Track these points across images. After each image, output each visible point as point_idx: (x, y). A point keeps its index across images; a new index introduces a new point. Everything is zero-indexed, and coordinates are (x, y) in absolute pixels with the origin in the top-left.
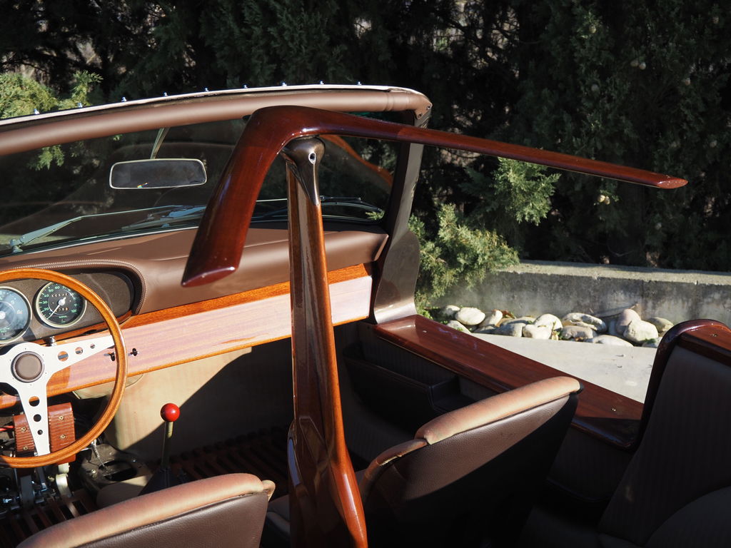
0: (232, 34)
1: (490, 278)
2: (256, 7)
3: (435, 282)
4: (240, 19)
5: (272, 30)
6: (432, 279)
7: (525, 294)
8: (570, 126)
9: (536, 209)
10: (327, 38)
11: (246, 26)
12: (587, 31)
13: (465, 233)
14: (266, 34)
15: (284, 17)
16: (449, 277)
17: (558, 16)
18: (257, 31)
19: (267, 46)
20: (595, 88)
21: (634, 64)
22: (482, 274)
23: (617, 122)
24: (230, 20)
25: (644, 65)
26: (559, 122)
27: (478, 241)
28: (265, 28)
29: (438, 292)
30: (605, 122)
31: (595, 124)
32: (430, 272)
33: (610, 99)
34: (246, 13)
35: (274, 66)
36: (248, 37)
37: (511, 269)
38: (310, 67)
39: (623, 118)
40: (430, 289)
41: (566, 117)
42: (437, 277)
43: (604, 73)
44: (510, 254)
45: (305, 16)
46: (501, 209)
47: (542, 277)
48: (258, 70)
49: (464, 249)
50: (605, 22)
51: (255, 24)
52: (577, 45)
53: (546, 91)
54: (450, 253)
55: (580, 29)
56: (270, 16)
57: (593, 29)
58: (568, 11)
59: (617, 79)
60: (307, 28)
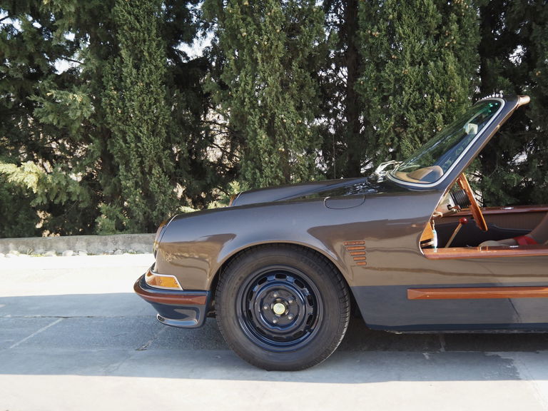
0: (122, 147)
2: (132, 135)
4: (125, 141)
5: (139, 144)
8: (258, 174)
10: (162, 147)
11: (128, 143)
12: (261, 138)
14: (137, 146)
15: (144, 139)
17: (251, 133)
18: (133, 145)
19: (137, 151)
20: (266, 159)
21: (280, 149)
23: (276, 171)
24: (121, 142)
25: (283, 150)
26: (255, 173)
28: (136, 144)
30: (272, 172)
31: (267, 171)
33: (272, 163)
34: (128, 138)
35: (140, 159)
36: (129, 148)
38: (155, 159)
39: (278, 170)
41: (257, 171)
43: (270, 153)
45: (153, 139)
48: (133, 161)
50: (268, 135)
51: (132, 142)
52: (258, 143)
53: (249, 162)
55: (259, 137)
56: (138, 139)
57: (264, 137)
58: (255, 131)
59: (274, 155)
60: (154, 143)
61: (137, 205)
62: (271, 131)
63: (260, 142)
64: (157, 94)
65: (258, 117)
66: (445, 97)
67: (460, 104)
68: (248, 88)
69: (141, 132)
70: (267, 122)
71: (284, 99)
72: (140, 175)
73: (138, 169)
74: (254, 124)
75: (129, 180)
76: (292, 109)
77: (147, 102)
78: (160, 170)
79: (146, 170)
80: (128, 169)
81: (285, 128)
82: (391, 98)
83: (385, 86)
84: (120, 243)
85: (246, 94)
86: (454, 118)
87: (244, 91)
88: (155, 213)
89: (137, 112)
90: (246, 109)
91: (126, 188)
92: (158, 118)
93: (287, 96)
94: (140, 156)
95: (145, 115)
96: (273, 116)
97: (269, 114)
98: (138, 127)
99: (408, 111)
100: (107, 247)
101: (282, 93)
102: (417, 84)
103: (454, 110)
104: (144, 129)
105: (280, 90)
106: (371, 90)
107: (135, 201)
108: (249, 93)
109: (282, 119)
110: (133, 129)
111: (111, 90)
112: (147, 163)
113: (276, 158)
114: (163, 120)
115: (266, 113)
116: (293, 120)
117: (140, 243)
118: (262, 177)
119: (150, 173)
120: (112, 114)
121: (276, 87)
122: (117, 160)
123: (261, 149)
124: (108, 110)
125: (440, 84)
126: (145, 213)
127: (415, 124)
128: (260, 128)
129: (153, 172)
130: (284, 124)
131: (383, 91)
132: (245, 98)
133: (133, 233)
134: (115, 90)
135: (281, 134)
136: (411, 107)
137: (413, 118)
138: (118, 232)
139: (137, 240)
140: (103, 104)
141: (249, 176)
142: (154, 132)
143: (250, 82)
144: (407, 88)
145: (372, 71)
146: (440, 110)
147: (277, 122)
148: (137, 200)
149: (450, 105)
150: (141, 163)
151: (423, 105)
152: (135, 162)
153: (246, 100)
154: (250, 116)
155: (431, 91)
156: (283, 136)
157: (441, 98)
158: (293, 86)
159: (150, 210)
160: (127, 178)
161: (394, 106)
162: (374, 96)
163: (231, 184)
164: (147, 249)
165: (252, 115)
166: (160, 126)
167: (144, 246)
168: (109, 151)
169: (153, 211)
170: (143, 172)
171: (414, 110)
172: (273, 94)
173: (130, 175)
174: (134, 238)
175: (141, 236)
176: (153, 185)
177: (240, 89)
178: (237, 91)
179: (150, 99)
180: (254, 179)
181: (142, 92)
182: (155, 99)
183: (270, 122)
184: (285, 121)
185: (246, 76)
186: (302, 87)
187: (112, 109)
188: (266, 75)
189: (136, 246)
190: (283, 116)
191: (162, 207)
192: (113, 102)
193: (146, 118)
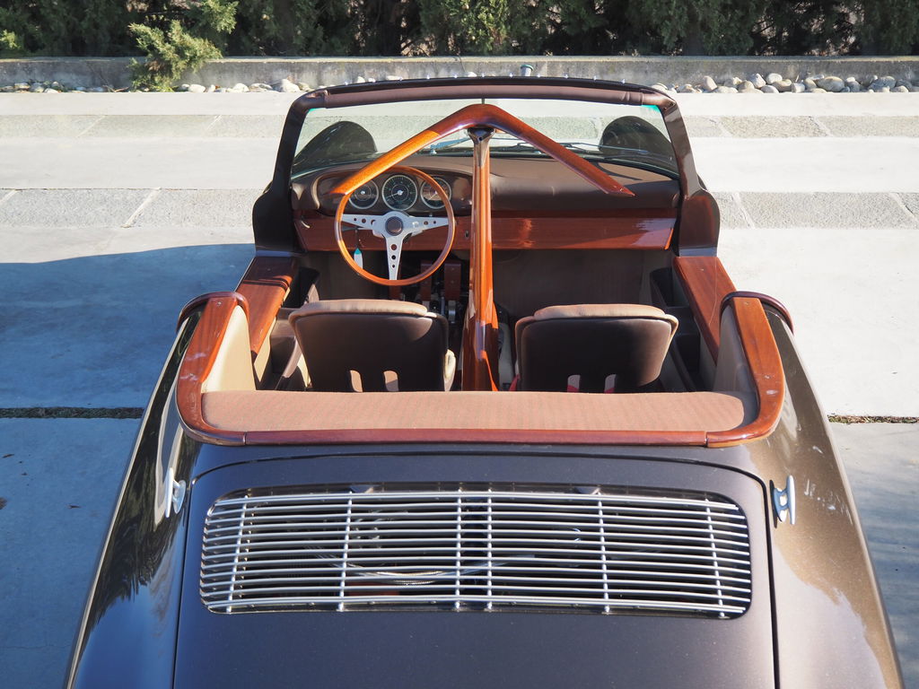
1: (206, 65)
3: (174, 69)
6: (171, 66)
7: (227, 75)
9: (227, 23)
13: (187, 37)
16: (181, 64)
22: (201, 63)
27: (198, 45)
29: (176, 76)
32: (169, 61)
37: (218, 61)
40: (171, 75)
42: (174, 65)
44: (216, 52)
46: (208, 24)
47: (236, 64)
49: (188, 48)
54: (180, 51)
61: (55, 12)
84: (36, 71)
88: (85, 24)
100: (17, 77)
107: (51, 4)
117: (68, 72)
126: (68, 23)
133: (52, 55)
138: (29, 52)
139: (62, 67)
159: (75, 19)
167: (74, 77)
169: (81, 20)
174: (58, 64)
175: (68, 61)
189: (65, 78)
191: (94, 16)
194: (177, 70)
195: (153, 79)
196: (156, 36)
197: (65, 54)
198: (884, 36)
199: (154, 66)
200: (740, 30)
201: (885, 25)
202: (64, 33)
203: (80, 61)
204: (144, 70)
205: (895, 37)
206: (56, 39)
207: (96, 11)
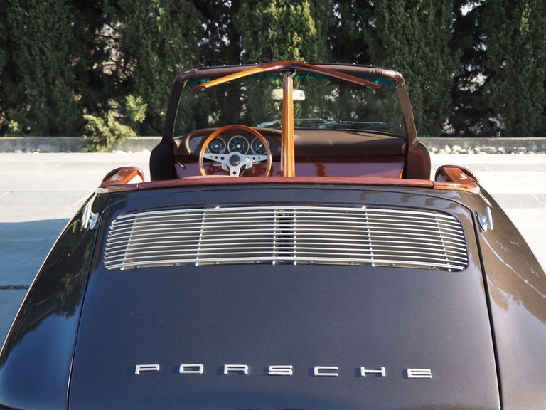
0: (27, 59)
1: (127, 140)
2: (37, 49)
3: (108, 142)
4: (31, 54)
5: (44, 57)
6: (106, 140)
7: (139, 146)
8: (150, 90)
9: (140, 116)
10: (65, 61)
11: (34, 56)
12: (153, 59)
13: (117, 124)
14: (42, 59)
15: (48, 53)
16: (113, 139)
17: (144, 55)
18: (38, 58)
19: (42, 64)
21: (169, 70)
22: (124, 139)
23: (165, 88)
24: (26, 54)
25: (172, 70)
26: (147, 89)
27: (123, 129)
28: (41, 57)
29: (109, 146)
30: (161, 88)
31: (158, 88)
32: (105, 137)
33: (162, 81)
34: (33, 51)
35: (45, 71)
36: (34, 60)
37: (134, 138)
38: (58, 71)
39: (167, 87)
40: (106, 145)
41: (149, 87)
42: (108, 139)
43: (160, 73)
44: (133, 133)
45: (56, 53)
46: (129, 117)
47: (144, 140)
48: (38, 72)
49: (117, 130)
50: (160, 57)
51: (37, 55)
52: (150, 63)
53: (142, 79)
54: (112, 131)
55: (151, 59)
56: (43, 53)
57: (155, 59)
58: (148, 53)
59: (164, 75)
60: (57, 57)
61: (42, 112)
62: (161, 53)
63: (152, 62)
64: (61, 14)
65: (150, 41)
66: (302, 35)
67: (313, 42)
68: (143, 15)
69: (45, 46)
70: (158, 46)
71: (173, 27)
72: (44, 84)
73: (43, 80)
74: (147, 47)
75: (34, 88)
76: (180, 36)
77: (51, 20)
78: (63, 81)
79: (50, 80)
80: (33, 79)
81: (173, 52)
82: (260, 33)
83: (255, 22)
84: (28, 144)
85: (140, 21)
86: (309, 52)
87: (139, 18)
88: (58, 119)
89: (42, 29)
90: (140, 33)
91: (32, 95)
92: (61, 35)
93: (175, 25)
94: (45, 68)
95: (49, 32)
96: (163, 41)
97: (160, 40)
98: (43, 42)
99: (273, 44)
100: (17, 147)
101: (172, 21)
102: (281, 23)
103: (309, 46)
104: (49, 44)
105: (170, 18)
106: (245, 25)
107: (40, 108)
108: (143, 20)
109: (171, 44)
110: (38, 44)
111: (17, 7)
112: (51, 75)
113: (165, 77)
114: (66, 37)
115: (157, 39)
116: (180, 46)
117: (47, 144)
118: (153, 92)
119: (53, 83)
120: (18, 29)
121: (167, 17)
122: (22, 70)
123: (153, 68)
124: (14, 25)
125: (298, 24)
126: (49, 119)
127: (278, 55)
128: (152, 51)
129: (57, 82)
130: (172, 48)
131: (254, 26)
132: (139, 24)
133: (38, 135)
134: (21, 6)
135: (170, 57)
136: (276, 41)
137: (277, 51)
138: (25, 134)
139: (43, 141)
140: (9, 19)
141: (142, 90)
142: (57, 47)
143: (144, 11)
144: (272, 26)
145: (246, 9)
146: (297, 45)
147: (167, 48)
148: (42, 107)
149: (305, 42)
150: (46, 74)
151: (285, 40)
152: (40, 73)
153: (141, 26)
154: (143, 41)
155: (291, 29)
156: (172, 59)
157: (299, 35)
158: (181, 16)
159: (53, 116)
160: (32, 87)
161: (262, 40)
162: (247, 30)
163: (127, 98)
164: (53, 150)
165: (145, 39)
166: (63, 43)
167: (50, 147)
168: (14, 61)
169: (56, 116)
170: (47, 82)
171: (278, 44)
172: (164, 22)
173: (34, 84)
174: (41, 140)
175: (47, 138)
176: (56, 94)
177: (135, 16)
178: (133, 17)
179: (54, 18)
180: (147, 94)
181: (46, 11)
182: (59, 18)
183: (160, 45)
184: (173, 46)
185: (140, 4)
186: (188, 17)
187: (18, 24)
188: (158, 6)
189: (44, 147)
190: (172, 42)
191: (64, 115)
192: (19, 17)
193: (50, 34)
194: (110, 142)
195: (95, 148)
196: (99, 122)
197: (45, 135)
198: (517, 127)
199: (96, 139)
200: (435, 124)
201: (518, 120)
202: (46, 123)
203: (54, 138)
204: (91, 142)
205: (524, 127)
206: (41, 127)
207: (65, 112)
